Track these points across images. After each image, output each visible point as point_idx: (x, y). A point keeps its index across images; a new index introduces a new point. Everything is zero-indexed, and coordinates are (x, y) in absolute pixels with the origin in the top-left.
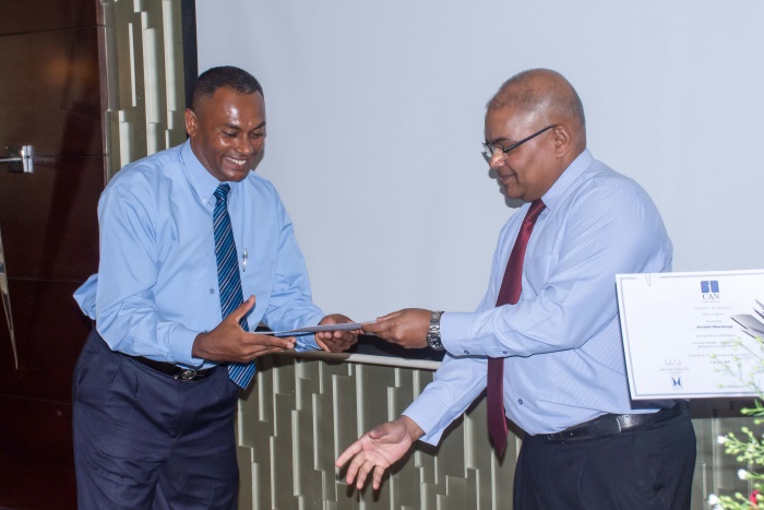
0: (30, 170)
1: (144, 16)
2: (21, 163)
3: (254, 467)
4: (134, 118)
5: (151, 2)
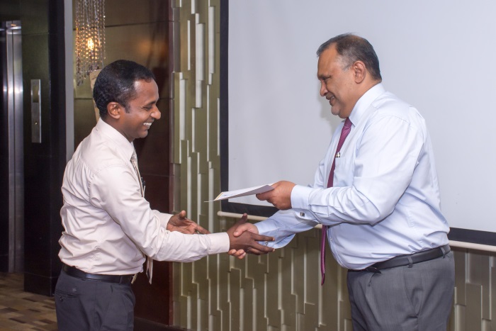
1: (197, 16)
3: (254, 291)
4: (188, 77)
5: (201, 8)
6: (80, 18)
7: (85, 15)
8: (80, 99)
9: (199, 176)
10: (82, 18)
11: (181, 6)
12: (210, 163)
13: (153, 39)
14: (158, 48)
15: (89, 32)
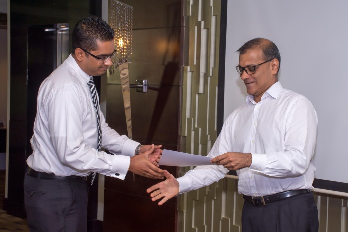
0: (146, 91)
1: (203, 23)
2: (142, 88)
4: (194, 70)
5: (206, 17)
6: (114, 23)
7: (118, 20)
8: (112, 84)
9: (200, 146)
10: (115, 23)
11: (190, 15)
12: (209, 136)
13: (168, 40)
14: (172, 47)
15: (120, 33)
